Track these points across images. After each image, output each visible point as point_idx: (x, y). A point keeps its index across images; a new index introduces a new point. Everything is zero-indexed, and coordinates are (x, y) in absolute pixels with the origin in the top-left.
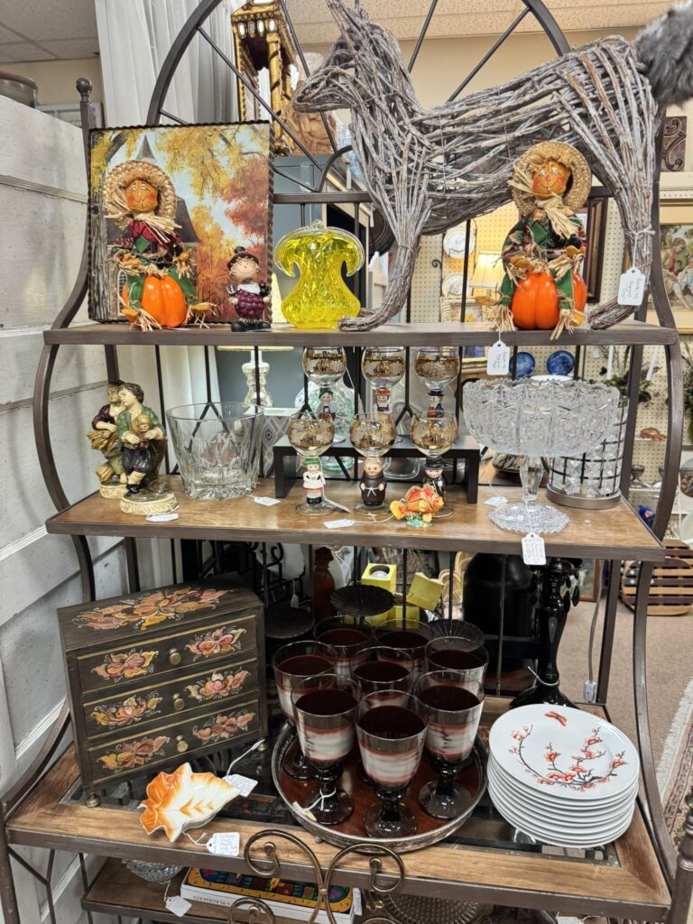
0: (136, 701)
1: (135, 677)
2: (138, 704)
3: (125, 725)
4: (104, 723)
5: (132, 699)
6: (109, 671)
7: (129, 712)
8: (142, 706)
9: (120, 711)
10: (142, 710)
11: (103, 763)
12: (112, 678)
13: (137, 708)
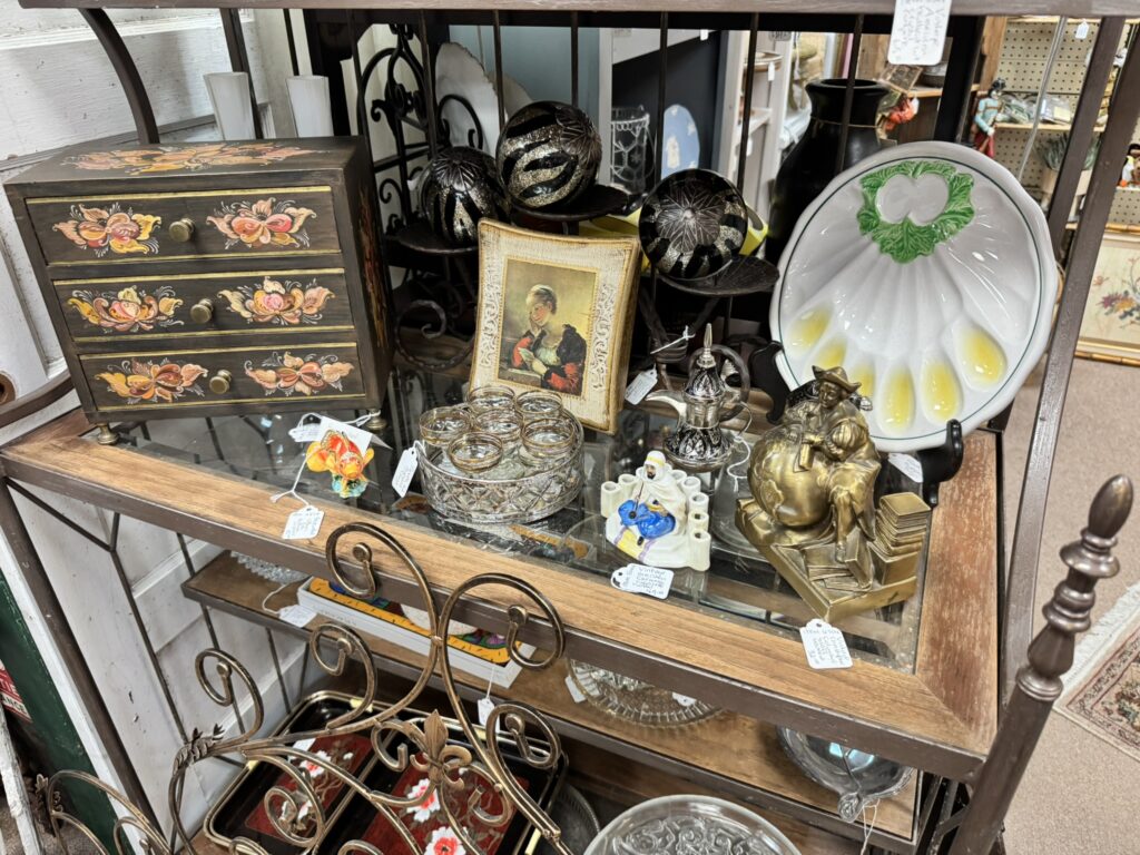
0: (139, 296)
1: (130, 255)
2: (143, 303)
3: (128, 332)
4: (94, 321)
5: (131, 290)
6: (83, 233)
7: (131, 311)
8: (150, 306)
9: (116, 306)
10: (152, 313)
11: (108, 384)
12: (91, 248)
13: (141, 307)
